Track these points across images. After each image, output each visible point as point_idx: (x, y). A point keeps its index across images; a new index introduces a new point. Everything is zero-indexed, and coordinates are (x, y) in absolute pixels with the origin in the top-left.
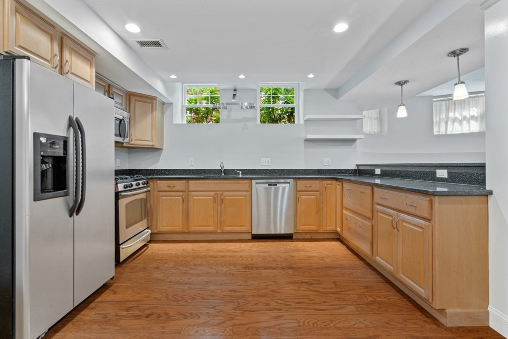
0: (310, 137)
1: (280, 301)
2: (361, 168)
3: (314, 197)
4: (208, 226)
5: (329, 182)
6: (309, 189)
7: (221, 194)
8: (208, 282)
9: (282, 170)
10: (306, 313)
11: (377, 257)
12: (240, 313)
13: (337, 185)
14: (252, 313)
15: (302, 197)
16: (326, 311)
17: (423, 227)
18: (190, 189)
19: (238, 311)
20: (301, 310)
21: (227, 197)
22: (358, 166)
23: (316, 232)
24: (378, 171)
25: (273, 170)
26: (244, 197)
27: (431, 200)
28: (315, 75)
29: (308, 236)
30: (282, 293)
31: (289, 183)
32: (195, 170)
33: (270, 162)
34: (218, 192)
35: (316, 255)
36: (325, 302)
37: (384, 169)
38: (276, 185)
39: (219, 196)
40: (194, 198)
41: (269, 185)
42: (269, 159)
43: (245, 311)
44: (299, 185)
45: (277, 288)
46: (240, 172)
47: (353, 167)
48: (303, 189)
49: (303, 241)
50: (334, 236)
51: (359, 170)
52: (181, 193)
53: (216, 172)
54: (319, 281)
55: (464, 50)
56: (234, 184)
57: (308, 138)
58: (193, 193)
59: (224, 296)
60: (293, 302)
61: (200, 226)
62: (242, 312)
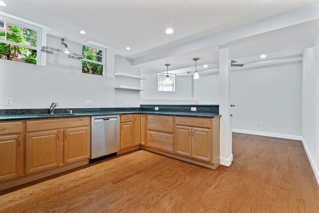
0: (122, 87)
1: (160, 191)
2: (143, 107)
3: (130, 125)
4: (50, 163)
5: (137, 115)
6: (127, 121)
7: (64, 131)
8: (102, 205)
9: (101, 108)
10: (178, 189)
11: (178, 151)
12: (152, 209)
13: (141, 117)
14: (158, 204)
15: (124, 126)
16: (183, 184)
17: (208, 131)
18: (29, 130)
19: (150, 209)
20: (174, 189)
21: (70, 133)
22: (141, 105)
23: (130, 147)
24: (157, 109)
25: (95, 108)
26: (85, 131)
27: (211, 120)
28: (131, 48)
29: (125, 151)
30: (155, 186)
31: (117, 117)
32: (15, 110)
33: (92, 103)
34: (61, 130)
35: (142, 160)
36: (177, 180)
37: (161, 107)
38: (109, 119)
39: (62, 133)
40: (33, 138)
41: (104, 120)
42: (92, 100)
43: (153, 206)
44: (122, 119)
45: (150, 185)
46: (71, 111)
47: (139, 106)
48: (124, 121)
49: (125, 155)
50: (138, 148)
51: (142, 108)
52: (16, 136)
53: (43, 111)
54: (161, 172)
55: (198, 59)
56: (76, 121)
57: (121, 87)
58: (32, 134)
59: (128, 206)
60: (167, 187)
61: (40, 166)
62: (152, 207)
